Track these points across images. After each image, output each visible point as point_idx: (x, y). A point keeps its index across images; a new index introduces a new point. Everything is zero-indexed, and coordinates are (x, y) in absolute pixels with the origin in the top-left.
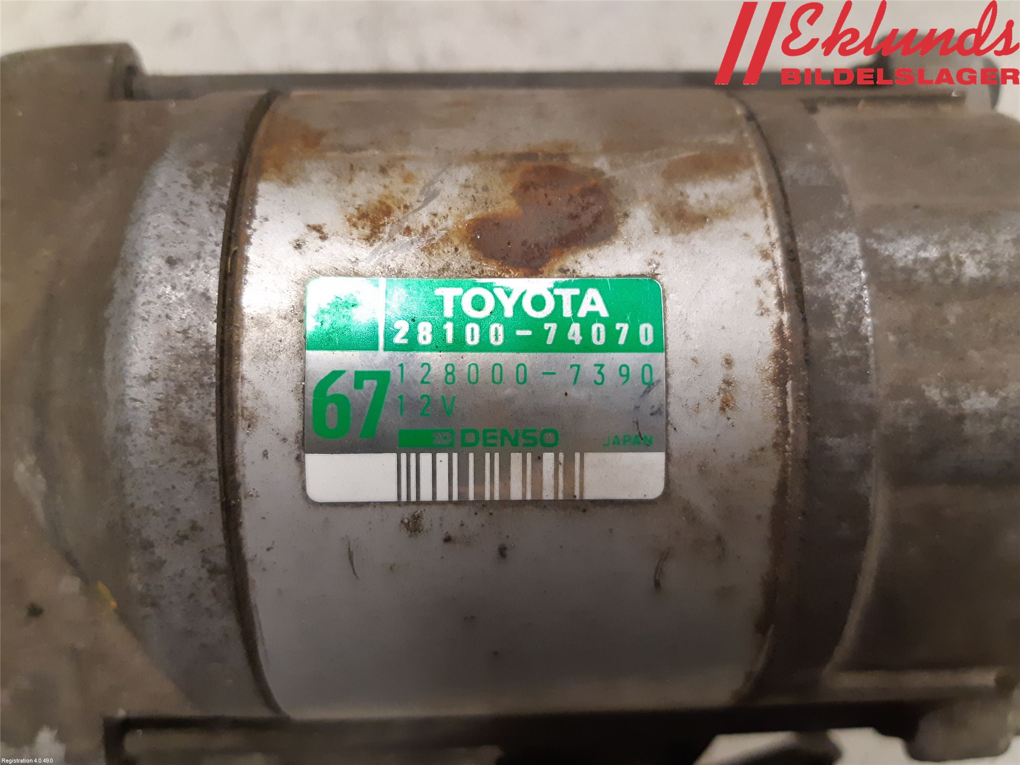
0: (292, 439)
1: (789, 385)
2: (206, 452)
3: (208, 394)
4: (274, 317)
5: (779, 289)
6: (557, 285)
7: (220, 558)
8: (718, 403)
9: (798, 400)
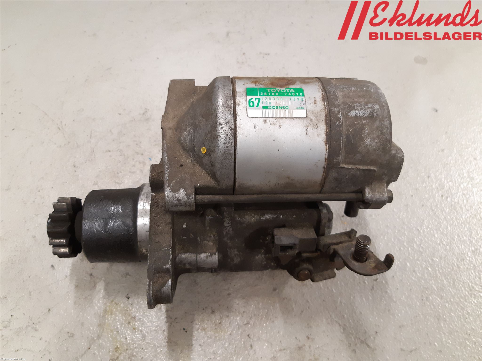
0: (245, 107)
1: (325, 101)
2: (231, 109)
3: (232, 101)
4: (241, 92)
5: (322, 90)
6: (286, 89)
7: (233, 127)
8: (314, 103)
9: (327, 103)
